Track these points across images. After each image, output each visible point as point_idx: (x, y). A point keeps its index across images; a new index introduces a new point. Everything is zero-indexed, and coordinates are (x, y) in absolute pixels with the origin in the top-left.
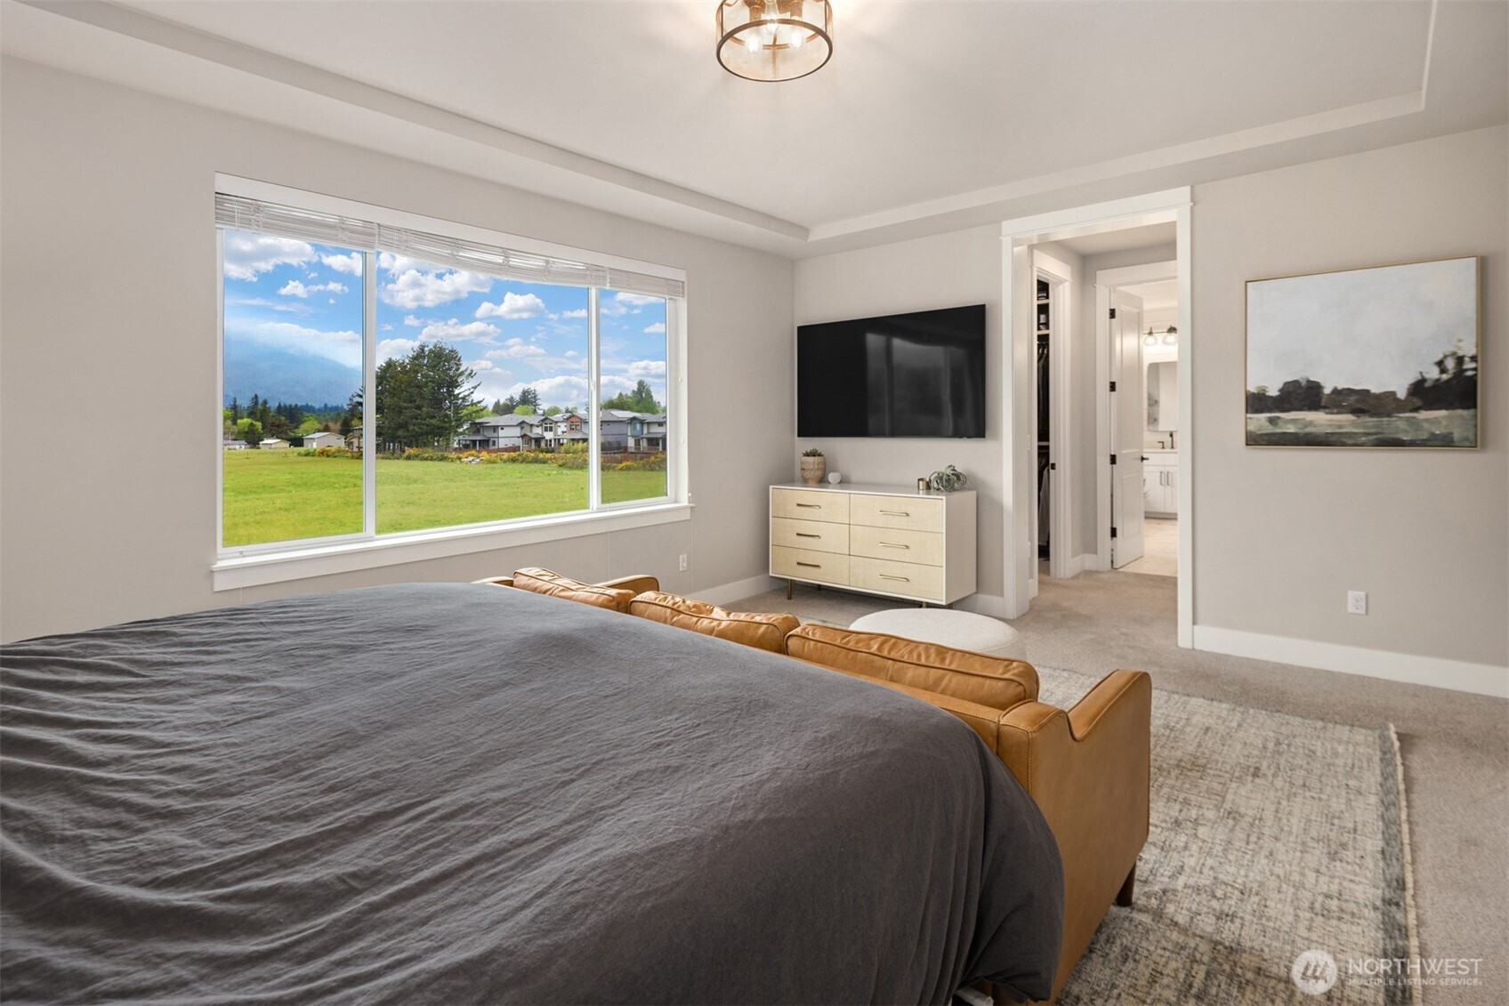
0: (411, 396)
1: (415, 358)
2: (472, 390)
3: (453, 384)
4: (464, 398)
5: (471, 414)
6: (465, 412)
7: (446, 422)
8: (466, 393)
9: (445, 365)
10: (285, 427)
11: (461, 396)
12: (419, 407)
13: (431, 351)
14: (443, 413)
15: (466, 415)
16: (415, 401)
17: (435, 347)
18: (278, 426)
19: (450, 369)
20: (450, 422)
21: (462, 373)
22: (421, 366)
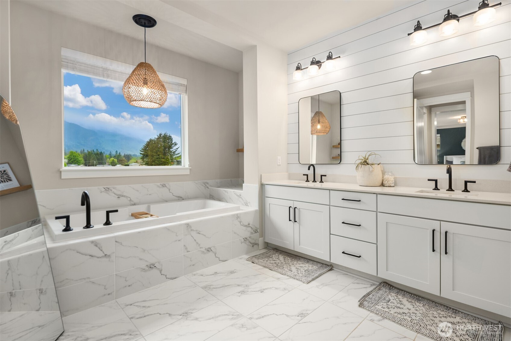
0: (156, 151)
1: (158, 139)
2: (176, 150)
3: (170, 147)
4: (174, 152)
5: (176, 158)
6: (174, 157)
7: (167, 160)
8: (175, 151)
9: (167, 141)
10: (124, 161)
11: (173, 151)
12: (159, 155)
13: (163, 136)
14: (166, 157)
15: (174, 158)
16: (158, 153)
17: (164, 135)
18: (121, 161)
19: (169, 142)
20: (169, 160)
21: (173, 144)
22: (160, 141)
